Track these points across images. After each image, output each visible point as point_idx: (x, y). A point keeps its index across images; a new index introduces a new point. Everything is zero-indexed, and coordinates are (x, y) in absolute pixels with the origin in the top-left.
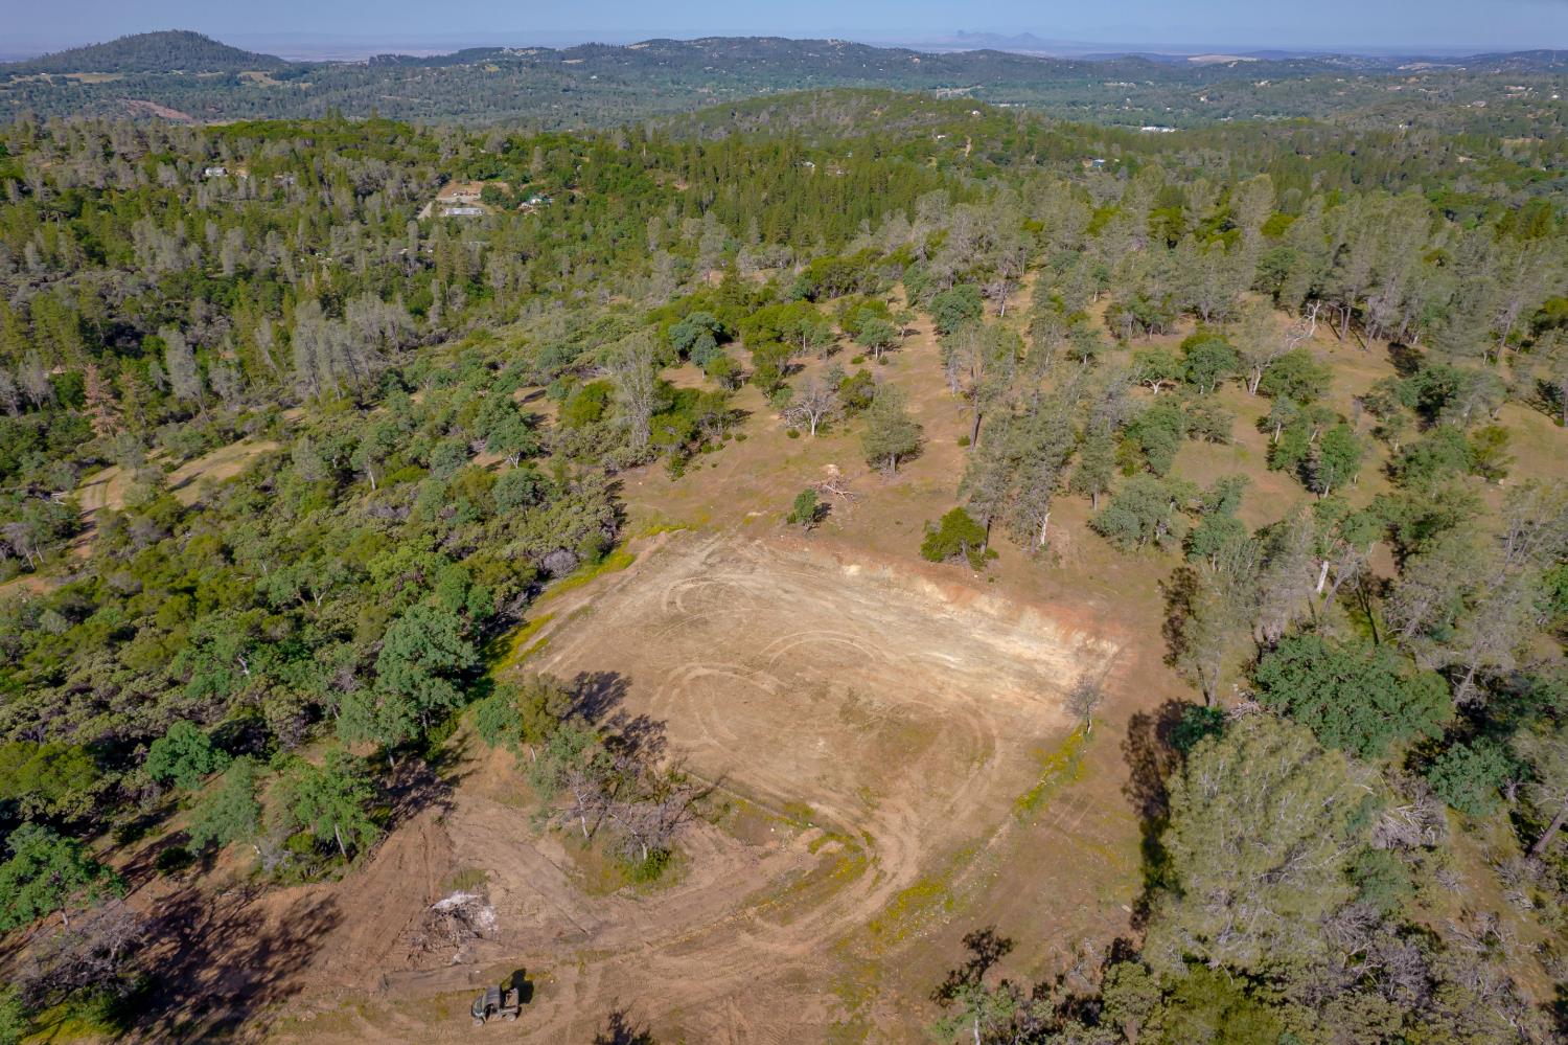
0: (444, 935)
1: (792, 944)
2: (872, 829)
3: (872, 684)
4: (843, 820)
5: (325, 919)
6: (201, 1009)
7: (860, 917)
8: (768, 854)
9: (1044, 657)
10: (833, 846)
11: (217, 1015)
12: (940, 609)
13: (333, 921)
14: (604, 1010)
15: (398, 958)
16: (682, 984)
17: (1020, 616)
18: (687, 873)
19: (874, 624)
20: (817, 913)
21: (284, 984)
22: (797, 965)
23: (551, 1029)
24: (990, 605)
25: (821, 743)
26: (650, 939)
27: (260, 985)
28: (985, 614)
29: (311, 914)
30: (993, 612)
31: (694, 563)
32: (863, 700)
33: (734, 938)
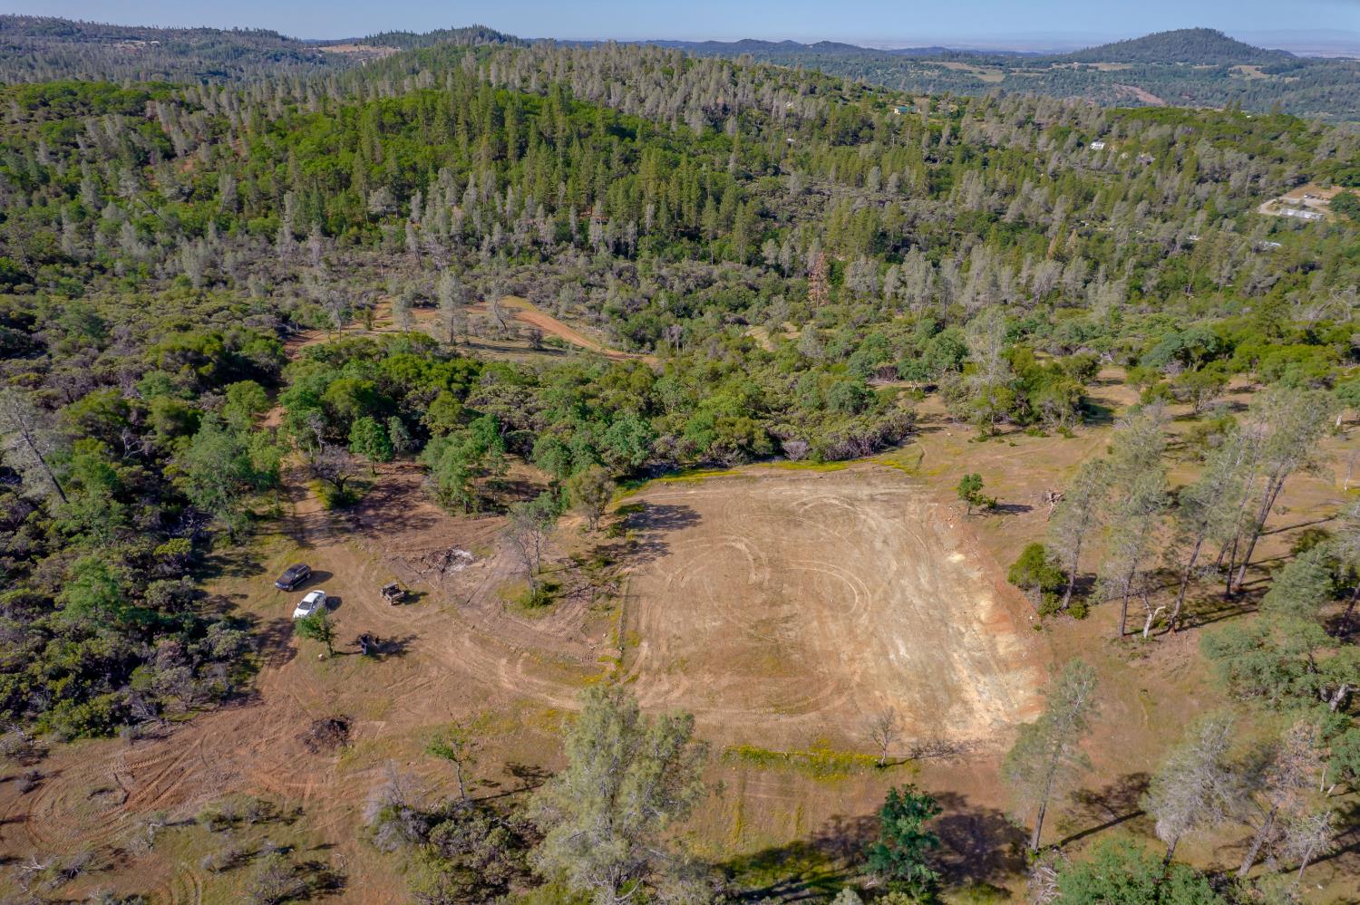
0: (435, 560)
1: (511, 682)
2: (643, 677)
3: (815, 623)
4: (641, 660)
5: (424, 523)
6: (349, 520)
7: (555, 702)
8: (582, 643)
9: (977, 706)
10: (611, 667)
11: (350, 526)
12: (968, 622)
13: (426, 527)
14: (415, 631)
15: (411, 556)
16: (451, 651)
17: (1017, 669)
18: (540, 619)
19: (898, 596)
20: (544, 683)
21: (376, 533)
22: (494, 690)
23: (393, 619)
24: (1006, 643)
25: (717, 624)
26: (477, 626)
27: (372, 527)
28: (993, 646)
29: (423, 520)
30: (1001, 650)
31: (865, 492)
32: (789, 625)
33: (500, 657)
